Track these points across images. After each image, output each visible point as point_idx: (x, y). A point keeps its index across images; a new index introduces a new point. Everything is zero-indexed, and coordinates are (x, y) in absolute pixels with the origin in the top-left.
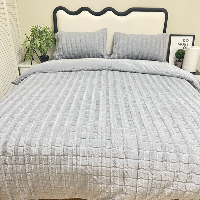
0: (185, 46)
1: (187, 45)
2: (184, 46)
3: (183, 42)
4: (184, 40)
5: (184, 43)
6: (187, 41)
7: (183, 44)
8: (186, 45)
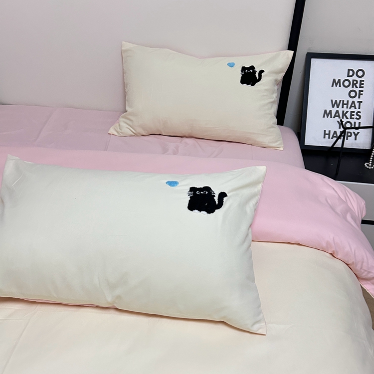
0: (354, 88)
1: (360, 87)
2: (350, 88)
3: (349, 78)
4: (349, 70)
5: (351, 79)
6: (360, 73)
7: (346, 83)
8: (358, 85)
